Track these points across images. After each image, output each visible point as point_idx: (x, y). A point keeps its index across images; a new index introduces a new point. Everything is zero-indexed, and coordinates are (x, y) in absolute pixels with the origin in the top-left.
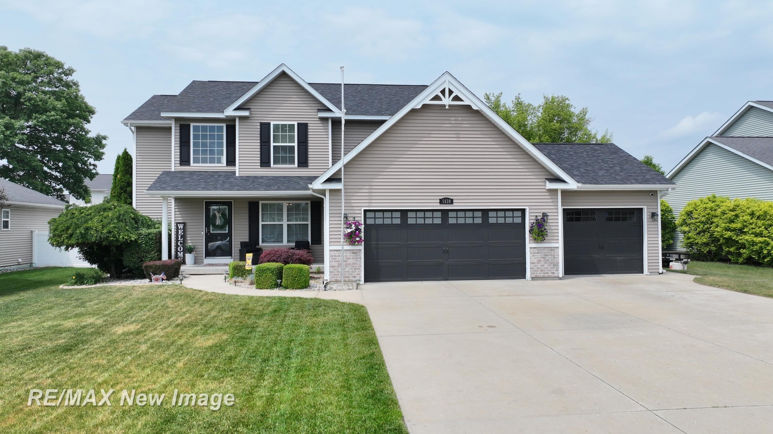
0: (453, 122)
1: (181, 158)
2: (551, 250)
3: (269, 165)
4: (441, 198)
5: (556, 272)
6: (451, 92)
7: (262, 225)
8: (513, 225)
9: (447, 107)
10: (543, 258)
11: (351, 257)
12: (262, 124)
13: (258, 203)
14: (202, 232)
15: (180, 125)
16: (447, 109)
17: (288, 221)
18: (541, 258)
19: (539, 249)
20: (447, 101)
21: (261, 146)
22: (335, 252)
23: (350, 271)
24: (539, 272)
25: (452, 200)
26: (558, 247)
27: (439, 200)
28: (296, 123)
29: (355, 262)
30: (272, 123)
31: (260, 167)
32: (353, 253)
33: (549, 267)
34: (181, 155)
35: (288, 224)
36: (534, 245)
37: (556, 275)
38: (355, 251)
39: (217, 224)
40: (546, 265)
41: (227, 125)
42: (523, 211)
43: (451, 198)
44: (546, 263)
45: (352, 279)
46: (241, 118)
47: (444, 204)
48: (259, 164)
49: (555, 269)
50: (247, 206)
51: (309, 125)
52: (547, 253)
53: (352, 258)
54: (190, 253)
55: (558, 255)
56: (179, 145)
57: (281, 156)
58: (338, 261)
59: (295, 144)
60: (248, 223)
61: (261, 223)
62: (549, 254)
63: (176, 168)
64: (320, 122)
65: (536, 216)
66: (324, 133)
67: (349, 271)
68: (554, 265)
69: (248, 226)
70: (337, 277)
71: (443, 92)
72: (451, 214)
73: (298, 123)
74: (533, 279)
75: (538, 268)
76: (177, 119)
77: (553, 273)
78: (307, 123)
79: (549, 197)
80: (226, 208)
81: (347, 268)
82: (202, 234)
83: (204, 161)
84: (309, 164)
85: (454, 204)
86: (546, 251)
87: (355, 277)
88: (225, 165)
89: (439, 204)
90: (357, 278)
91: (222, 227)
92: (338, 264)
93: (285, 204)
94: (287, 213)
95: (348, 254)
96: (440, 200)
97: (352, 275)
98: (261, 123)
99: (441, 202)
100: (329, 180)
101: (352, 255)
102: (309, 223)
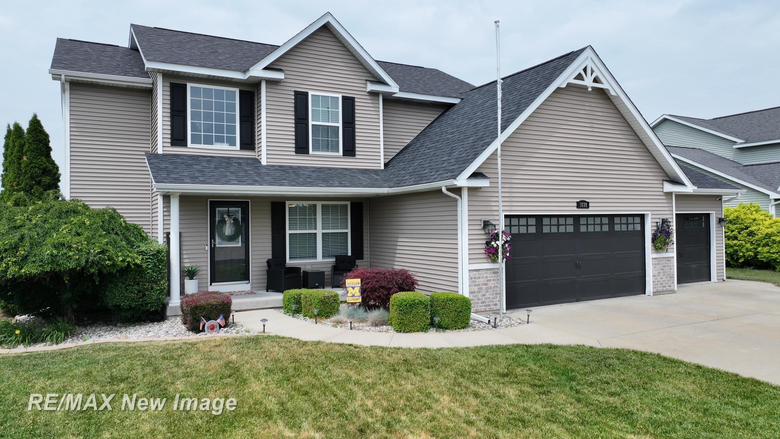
0: (588, 108)
1: (172, 134)
2: (668, 260)
3: (307, 152)
4: (578, 200)
5: (672, 285)
6: (592, 72)
7: (290, 234)
8: (634, 232)
9: (590, 89)
10: (663, 269)
11: (492, 278)
12: (297, 93)
13: (284, 204)
14: (206, 247)
15: (171, 84)
16: (589, 93)
17: (322, 229)
18: (660, 269)
19: (659, 259)
20: (588, 82)
21: (296, 123)
22: (475, 273)
23: (491, 297)
24: (659, 286)
25: (588, 203)
26: (673, 257)
27: (576, 203)
28: (340, 96)
29: (496, 285)
30: (310, 93)
31: (294, 154)
32: (494, 273)
33: (667, 279)
34: (172, 130)
35: (323, 233)
36: (655, 256)
37: (672, 288)
38: (496, 271)
39: (226, 234)
40: (664, 277)
41: (240, 91)
42: (642, 217)
43: (587, 201)
44: (664, 275)
45: (493, 308)
46: (271, 82)
47: (582, 208)
48: (294, 150)
49: (671, 281)
50: (269, 208)
51: (356, 100)
52: (665, 264)
53: (494, 280)
54: (191, 278)
55: (673, 266)
56: (169, 115)
57: (322, 140)
58: (479, 285)
59: (340, 125)
60: (270, 233)
61: (288, 232)
62: (666, 265)
63: (165, 149)
64: (368, 98)
65: (657, 223)
66: (374, 113)
67: (489, 298)
68: (670, 277)
69: (270, 237)
70: (477, 307)
71: (585, 70)
72: (583, 221)
73: (343, 97)
74: (655, 293)
75: (658, 281)
76: (166, 75)
77: (670, 286)
78: (354, 98)
79: (665, 201)
80: (238, 211)
81: (487, 294)
82: (207, 249)
83: (208, 141)
84: (357, 153)
85: (590, 208)
86: (664, 262)
87: (496, 305)
88: (239, 149)
89: (576, 209)
90: (498, 307)
91: (231, 238)
92: (478, 288)
93: (319, 204)
94: (322, 218)
95: (489, 275)
96: (578, 203)
97: (493, 302)
98: (295, 91)
99: (580, 205)
100: (476, 175)
101: (493, 275)
102: (349, 231)
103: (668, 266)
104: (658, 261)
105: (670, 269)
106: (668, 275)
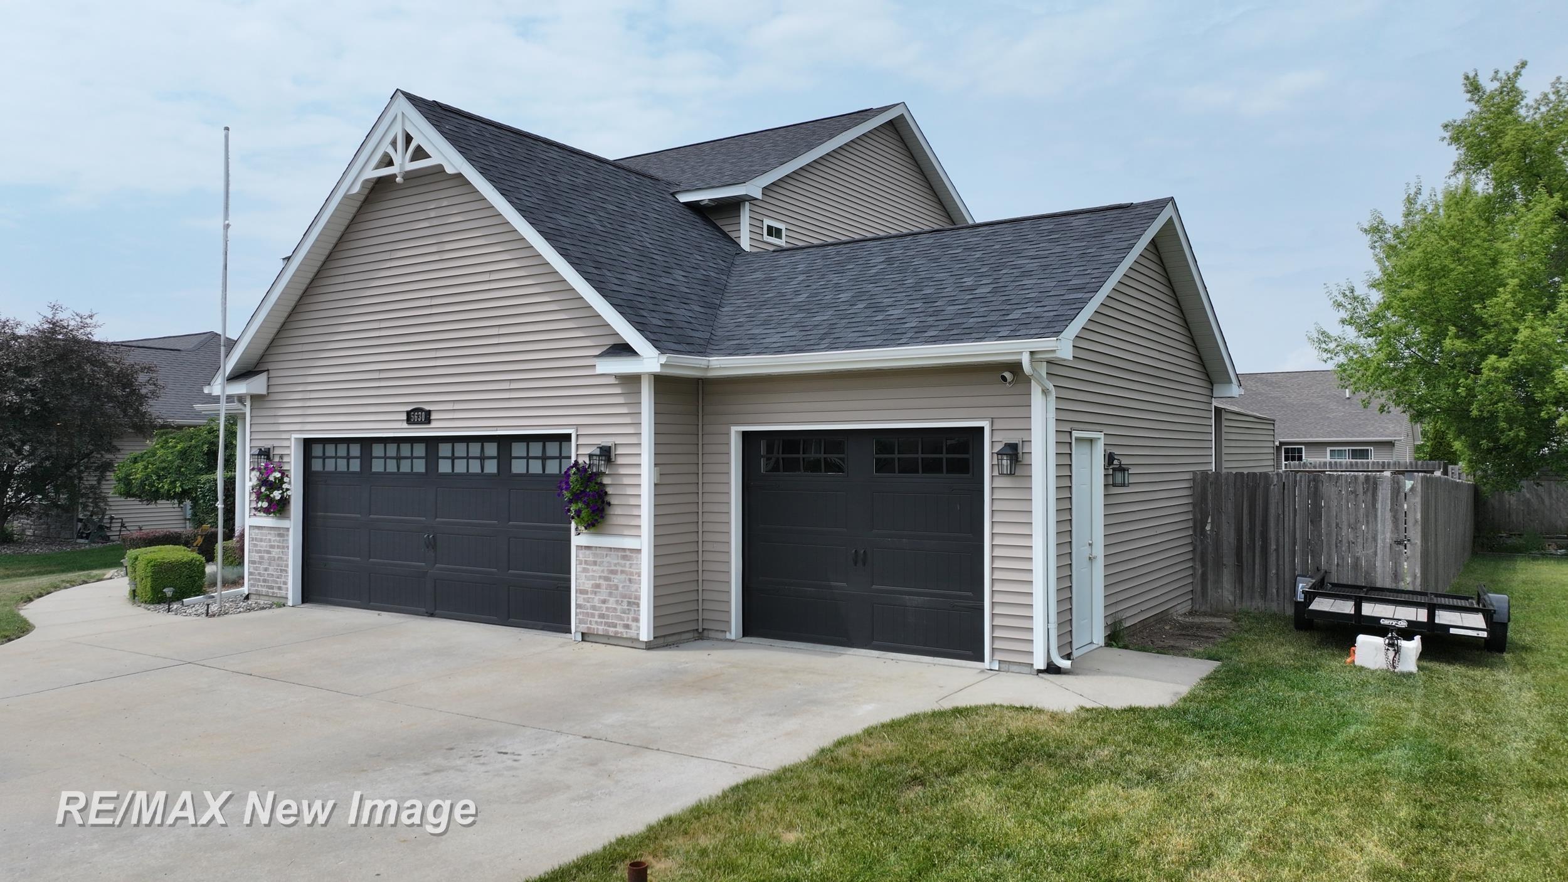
2: (624, 558)
5: (634, 624)
9: (399, 180)
10: (607, 579)
11: (277, 544)
18: (600, 577)
19: (598, 552)
20: (402, 164)
22: (257, 531)
23: (276, 573)
24: (596, 619)
26: (639, 551)
27: (405, 415)
29: (282, 555)
33: (619, 607)
36: (586, 540)
37: (632, 633)
38: (282, 531)
40: (612, 600)
44: (610, 594)
45: (277, 593)
47: (415, 423)
49: (631, 616)
52: (615, 565)
53: (278, 547)
55: (640, 575)
58: (260, 551)
62: (619, 569)
67: (274, 575)
68: (629, 603)
70: (258, 586)
72: (441, 450)
74: (586, 637)
75: (594, 608)
77: (627, 626)
79: (621, 400)
81: (271, 568)
86: (613, 559)
87: (281, 588)
92: (260, 556)
95: (273, 537)
97: (278, 582)
99: (410, 418)
103: (622, 572)
104: (595, 555)
105: (630, 580)
106: (624, 596)
